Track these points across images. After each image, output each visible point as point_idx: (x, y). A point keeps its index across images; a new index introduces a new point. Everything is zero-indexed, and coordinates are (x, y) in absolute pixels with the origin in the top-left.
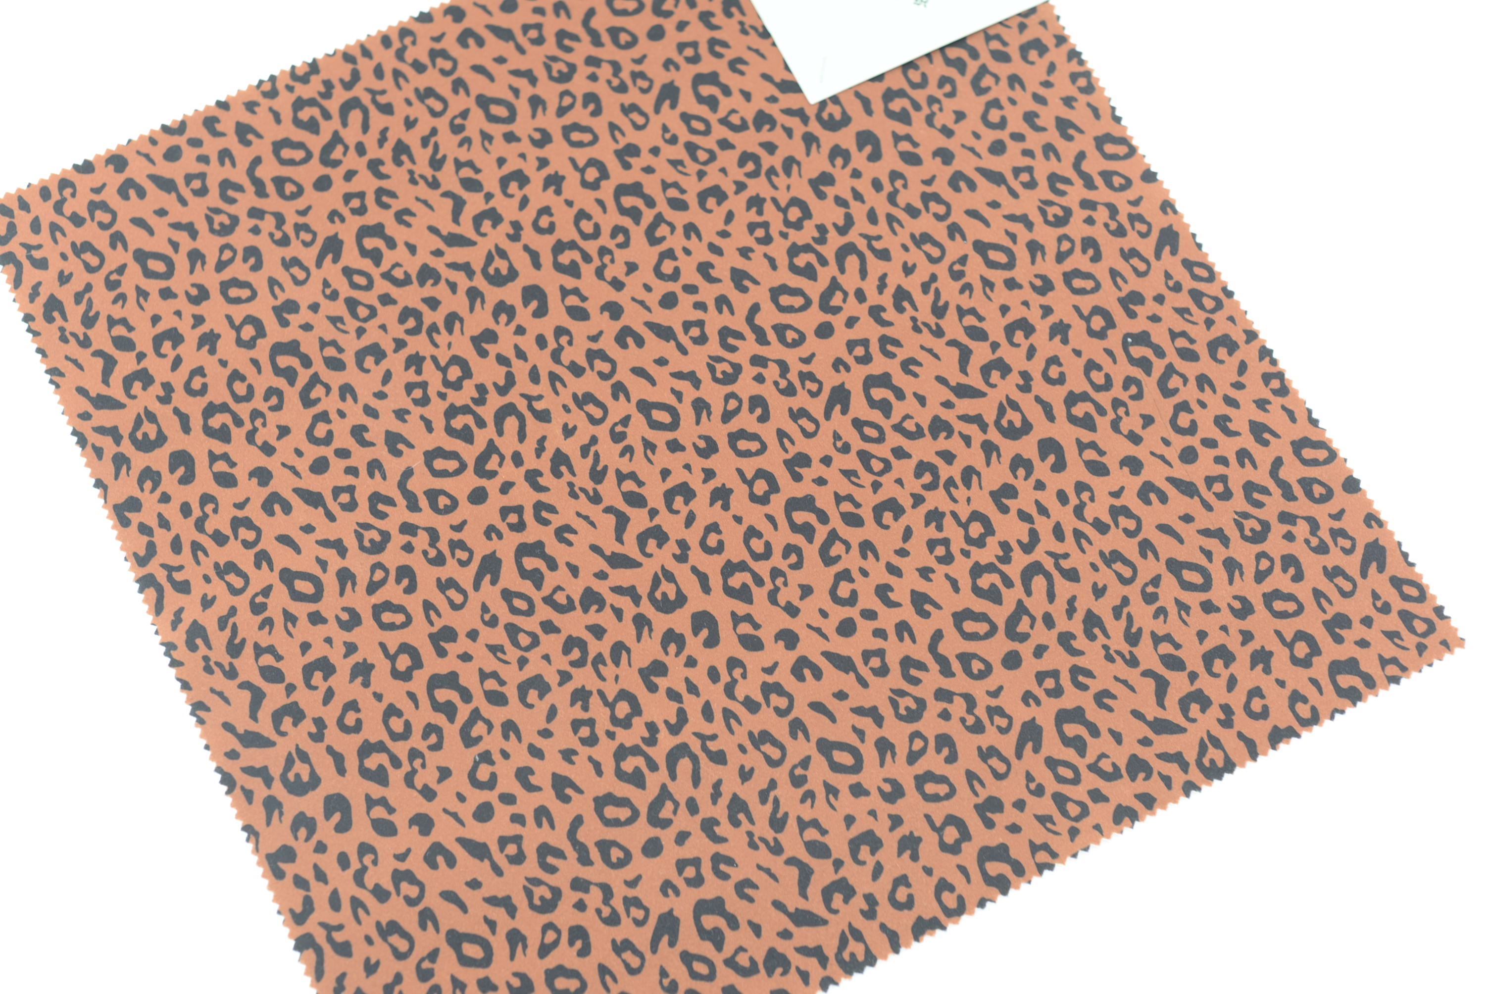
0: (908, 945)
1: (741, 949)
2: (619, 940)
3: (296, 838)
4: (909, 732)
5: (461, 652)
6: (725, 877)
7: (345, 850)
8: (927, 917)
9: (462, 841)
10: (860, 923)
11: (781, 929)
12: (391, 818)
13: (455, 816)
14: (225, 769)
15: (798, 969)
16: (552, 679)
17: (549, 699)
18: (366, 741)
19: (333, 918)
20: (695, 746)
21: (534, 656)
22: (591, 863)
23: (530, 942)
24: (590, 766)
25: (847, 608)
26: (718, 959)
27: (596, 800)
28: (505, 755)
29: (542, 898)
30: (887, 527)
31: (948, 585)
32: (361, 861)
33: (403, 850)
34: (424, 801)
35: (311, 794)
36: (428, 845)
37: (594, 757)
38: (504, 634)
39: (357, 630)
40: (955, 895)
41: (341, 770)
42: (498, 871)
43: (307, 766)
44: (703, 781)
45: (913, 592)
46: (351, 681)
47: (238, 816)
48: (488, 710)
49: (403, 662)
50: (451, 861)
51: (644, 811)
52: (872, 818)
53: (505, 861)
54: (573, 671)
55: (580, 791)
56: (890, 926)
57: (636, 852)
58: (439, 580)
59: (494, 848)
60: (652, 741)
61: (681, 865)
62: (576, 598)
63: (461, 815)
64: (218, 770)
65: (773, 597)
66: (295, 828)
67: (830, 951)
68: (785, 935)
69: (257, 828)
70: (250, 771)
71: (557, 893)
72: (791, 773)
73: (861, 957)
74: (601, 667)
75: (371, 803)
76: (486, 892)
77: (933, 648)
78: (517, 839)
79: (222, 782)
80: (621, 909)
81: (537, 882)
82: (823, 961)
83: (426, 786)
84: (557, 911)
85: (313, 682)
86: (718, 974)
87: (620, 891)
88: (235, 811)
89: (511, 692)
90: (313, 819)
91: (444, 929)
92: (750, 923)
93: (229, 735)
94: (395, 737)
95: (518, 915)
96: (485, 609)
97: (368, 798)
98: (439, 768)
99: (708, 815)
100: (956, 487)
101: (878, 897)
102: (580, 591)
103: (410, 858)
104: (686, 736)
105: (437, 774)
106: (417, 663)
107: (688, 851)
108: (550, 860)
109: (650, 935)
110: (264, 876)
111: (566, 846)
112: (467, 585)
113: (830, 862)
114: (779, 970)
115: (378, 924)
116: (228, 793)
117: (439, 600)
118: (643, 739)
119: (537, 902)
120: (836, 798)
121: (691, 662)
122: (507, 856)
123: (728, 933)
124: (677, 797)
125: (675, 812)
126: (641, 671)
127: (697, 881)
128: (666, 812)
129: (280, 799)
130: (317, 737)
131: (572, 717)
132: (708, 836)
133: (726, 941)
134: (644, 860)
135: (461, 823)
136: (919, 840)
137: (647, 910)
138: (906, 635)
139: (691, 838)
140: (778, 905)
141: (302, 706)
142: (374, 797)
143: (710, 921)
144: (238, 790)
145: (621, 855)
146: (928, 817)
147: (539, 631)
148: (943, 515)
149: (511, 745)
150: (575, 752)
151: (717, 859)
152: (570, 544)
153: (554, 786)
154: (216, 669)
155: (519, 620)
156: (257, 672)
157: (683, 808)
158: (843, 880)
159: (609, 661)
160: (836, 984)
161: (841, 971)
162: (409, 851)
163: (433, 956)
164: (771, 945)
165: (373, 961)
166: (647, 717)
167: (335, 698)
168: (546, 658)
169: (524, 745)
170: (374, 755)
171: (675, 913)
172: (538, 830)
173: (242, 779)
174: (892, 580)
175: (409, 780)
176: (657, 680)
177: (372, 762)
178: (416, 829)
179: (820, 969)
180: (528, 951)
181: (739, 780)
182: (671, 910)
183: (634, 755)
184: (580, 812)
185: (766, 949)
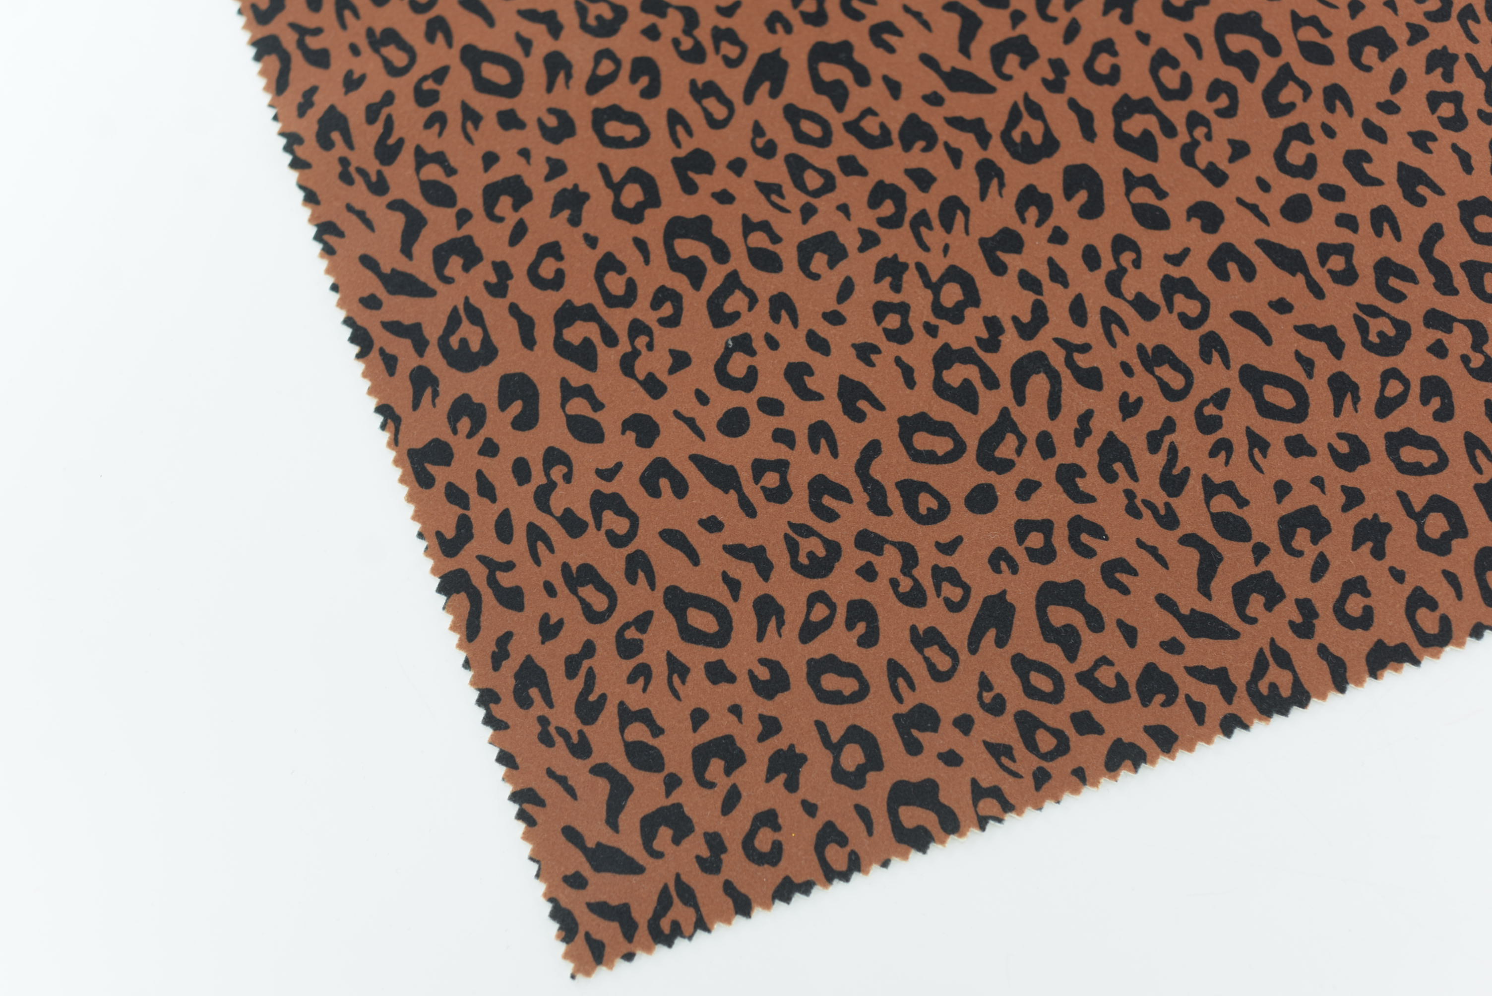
0: (1359, 682)
1: (1104, 661)
2: (921, 627)
3: (455, 431)
4: (1381, 369)
5: (718, 189)
6: (1088, 552)
7: (525, 455)
8: (1391, 641)
9: (698, 460)
10: (1289, 642)
11: (1166, 637)
12: (596, 416)
13: (691, 423)
14: (359, 322)
15: (1188, 698)
16: (850, 240)
17: (844, 269)
18: (568, 302)
19: (499, 552)
20: (1057, 358)
21: (825, 204)
22: (888, 512)
23: (788, 617)
24: (897, 372)
25: (1299, 181)
26: (1068, 671)
27: (903, 421)
28: (772, 343)
29: (811, 555)
30: (1368, 69)
31: (1455, 160)
32: (547, 475)
33: (610, 464)
34: (647, 398)
35: (481, 371)
36: (648, 461)
37: (904, 358)
38: (784, 169)
39: (567, 143)
40: (1437, 614)
41: (528, 341)
42: (749, 510)
43: (478, 330)
44: (1064, 410)
45: (1401, 166)
46: (554, 214)
47: (371, 392)
48: (751, 276)
49: (632, 195)
50: (680, 488)
51: (972, 444)
52: (1316, 489)
53: (761, 495)
54: (881, 232)
55: (880, 407)
56: (1333, 649)
57: (957, 503)
58: (693, 83)
59: (745, 476)
60: (992, 344)
61: (1023, 529)
62: (895, 128)
63: (700, 423)
64: (348, 321)
65: (1188, 154)
66: (454, 417)
67: (1240, 677)
68: (1173, 647)
69: (398, 411)
70: (394, 328)
71: (834, 549)
72: (1199, 411)
73: (1286, 692)
74: (923, 230)
75: (568, 391)
76: (728, 537)
77: (1426, 250)
78: (781, 466)
79: (353, 339)
80: (927, 583)
81: (806, 531)
82: (1228, 692)
83: (651, 376)
84: (832, 577)
85: (498, 211)
86: (1067, 693)
87: (928, 557)
88: (366, 384)
89: (788, 253)
90: (481, 406)
91: (662, 584)
92: (1121, 624)
93: (369, 274)
94: (611, 300)
95: (774, 576)
96: (758, 130)
97: (565, 384)
98: (672, 352)
99: (1069, 460)
100: (1477, 20)
101: (1318, 605)
102: (901, 118)
103: (620, 476)
104: (1043, 342)
105: (669, 361)
106: (652, 198)
107: (1034, 509)
108: (828, 501)
109: (969, 625)
110: (402, 480)
111: (853, 484)
112: (735, 94)
113: (1249, 546)
114: (1160, 698)
115: (565, 567)
116: (359, 356)
117: (691, 111)
118: (979, 340)
119: (803, 560)
120: (1264, 455)
121: (1059, 237)
122: (763, 488)
123: (1086, 635)
124: (1023, 429)
125: (1019, 451)
126: (983, 242)
127: (1045, 555)
128: (1006, 449)
129: (436, 372)
130: (498, 289)
131: (876, 298)
132: (1067, 491)
133: (1083, 646)
134: (968, 514)
135: (700, 435)
136: (1387, 528)
137: (967, 589)
138: (1386, 227)
139: (1040, 491)
140: (1165, 602)
141: (479, 242)
142: (574, 384)
143: (1060, 615)
144: (374, 354)
145: (934, 504)
146: (1402, 497)
147: (835, 169)
148: (1454, 58)
149: (783, 330)
150: (876, 350)
151: (1077, 525)
152: (891, 50)
153: (841, 395)
154: (357, 178)
155: (807, 152)
156: (417, 188)
157: (1031, 447)
158: (1267, 576)
159: (936, 222)
160: (1246, 727)
161: (1254, 709)
162: (619, 466)
163: (643, 621)
164: (1150, 659)
165: (553, 620)
166: (987, 308)
167: (528, 237)
168: (844, 209)
169: (802, 333)
170: (579, 324)
171: (1008, 598)
172: (812, 456)
173: (382, 338)
174: (1370, 146)
175: (627, 365)
176: (1006, 258)
177: (575, 334)
178: (631, 436)
179: (1223, 703)
180: (785, 630)
181: (1119, 415)
182: (1004, 592)
183: (964, 362)
184: (876, 436)
185: (1143, 664)
